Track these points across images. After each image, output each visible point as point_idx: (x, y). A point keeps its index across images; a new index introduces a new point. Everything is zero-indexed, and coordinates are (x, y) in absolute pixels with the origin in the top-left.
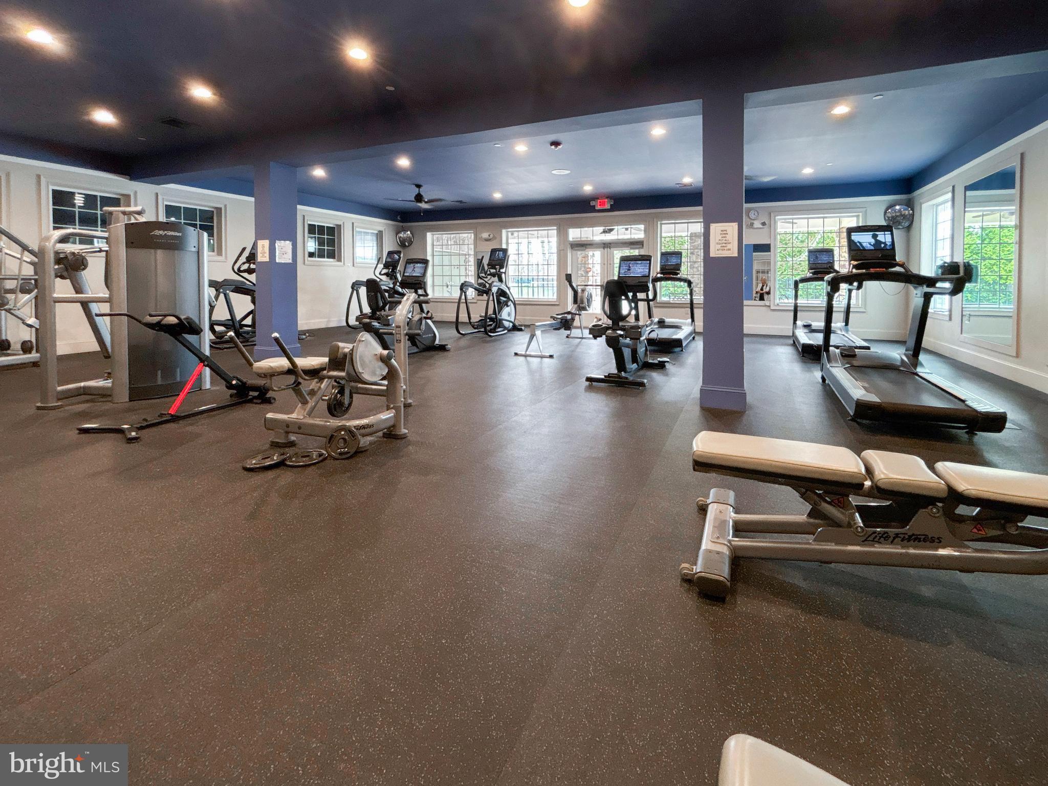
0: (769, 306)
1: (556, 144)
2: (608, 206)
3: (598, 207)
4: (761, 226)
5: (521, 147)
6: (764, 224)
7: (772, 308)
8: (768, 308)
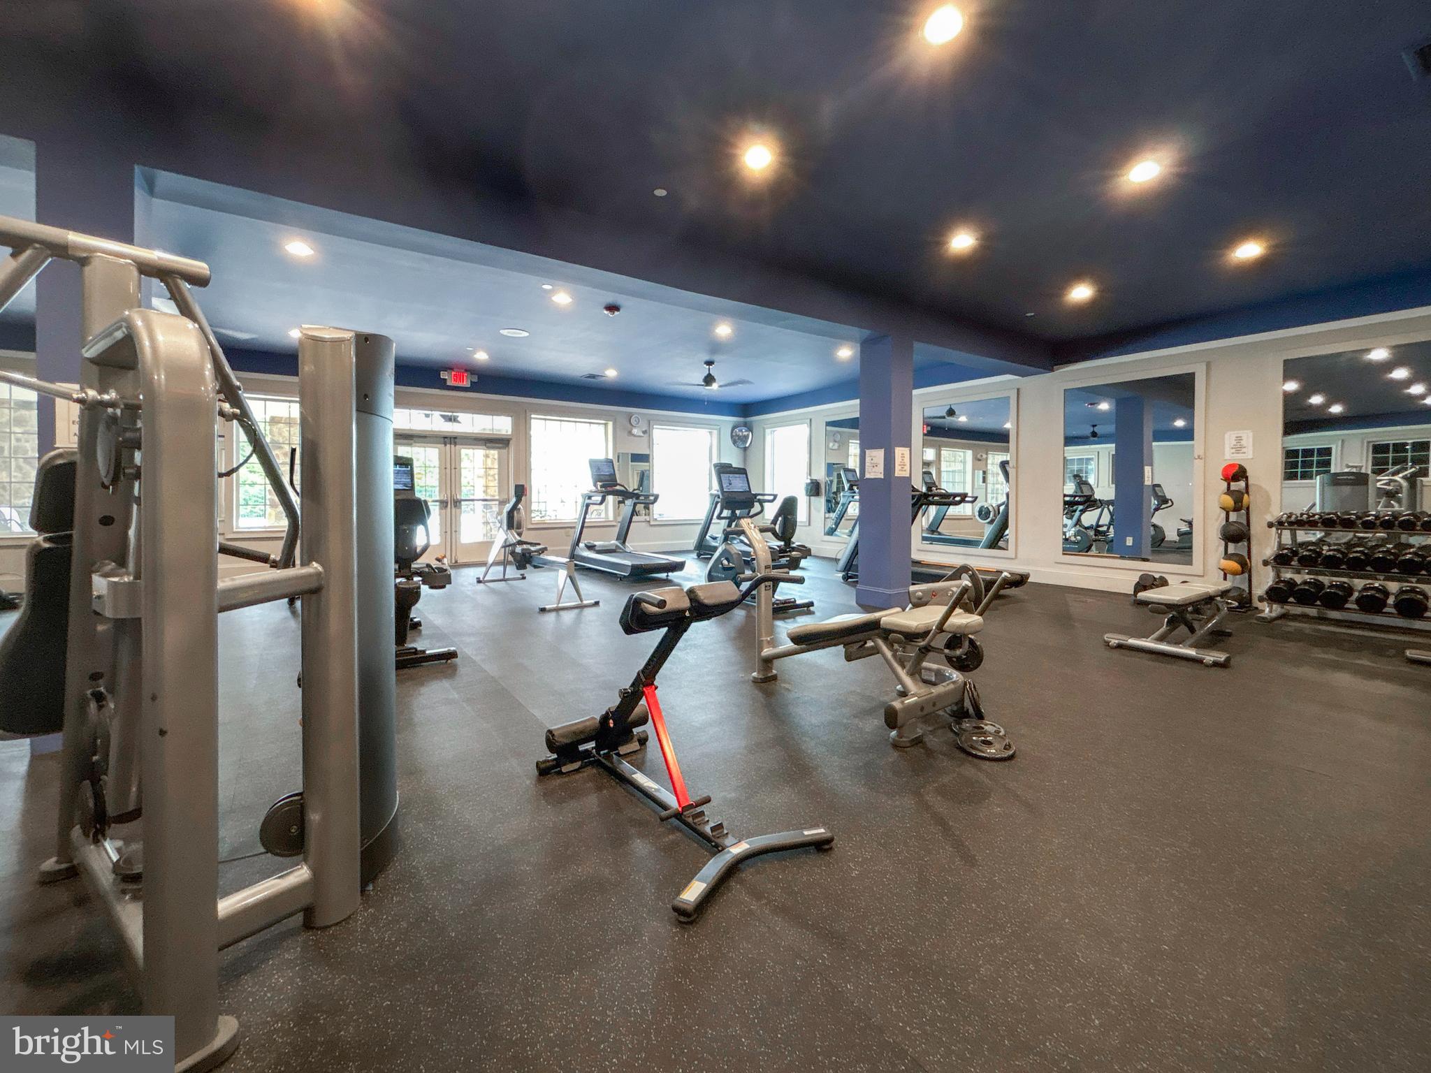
0: (649, 522)
1: (612, 308)
2: (467, 384)
3: (449, 383)
4: (642, 434)
5: (562, 298)
6: (644, 432)
7: (652, 523)
8: (648, 524)
